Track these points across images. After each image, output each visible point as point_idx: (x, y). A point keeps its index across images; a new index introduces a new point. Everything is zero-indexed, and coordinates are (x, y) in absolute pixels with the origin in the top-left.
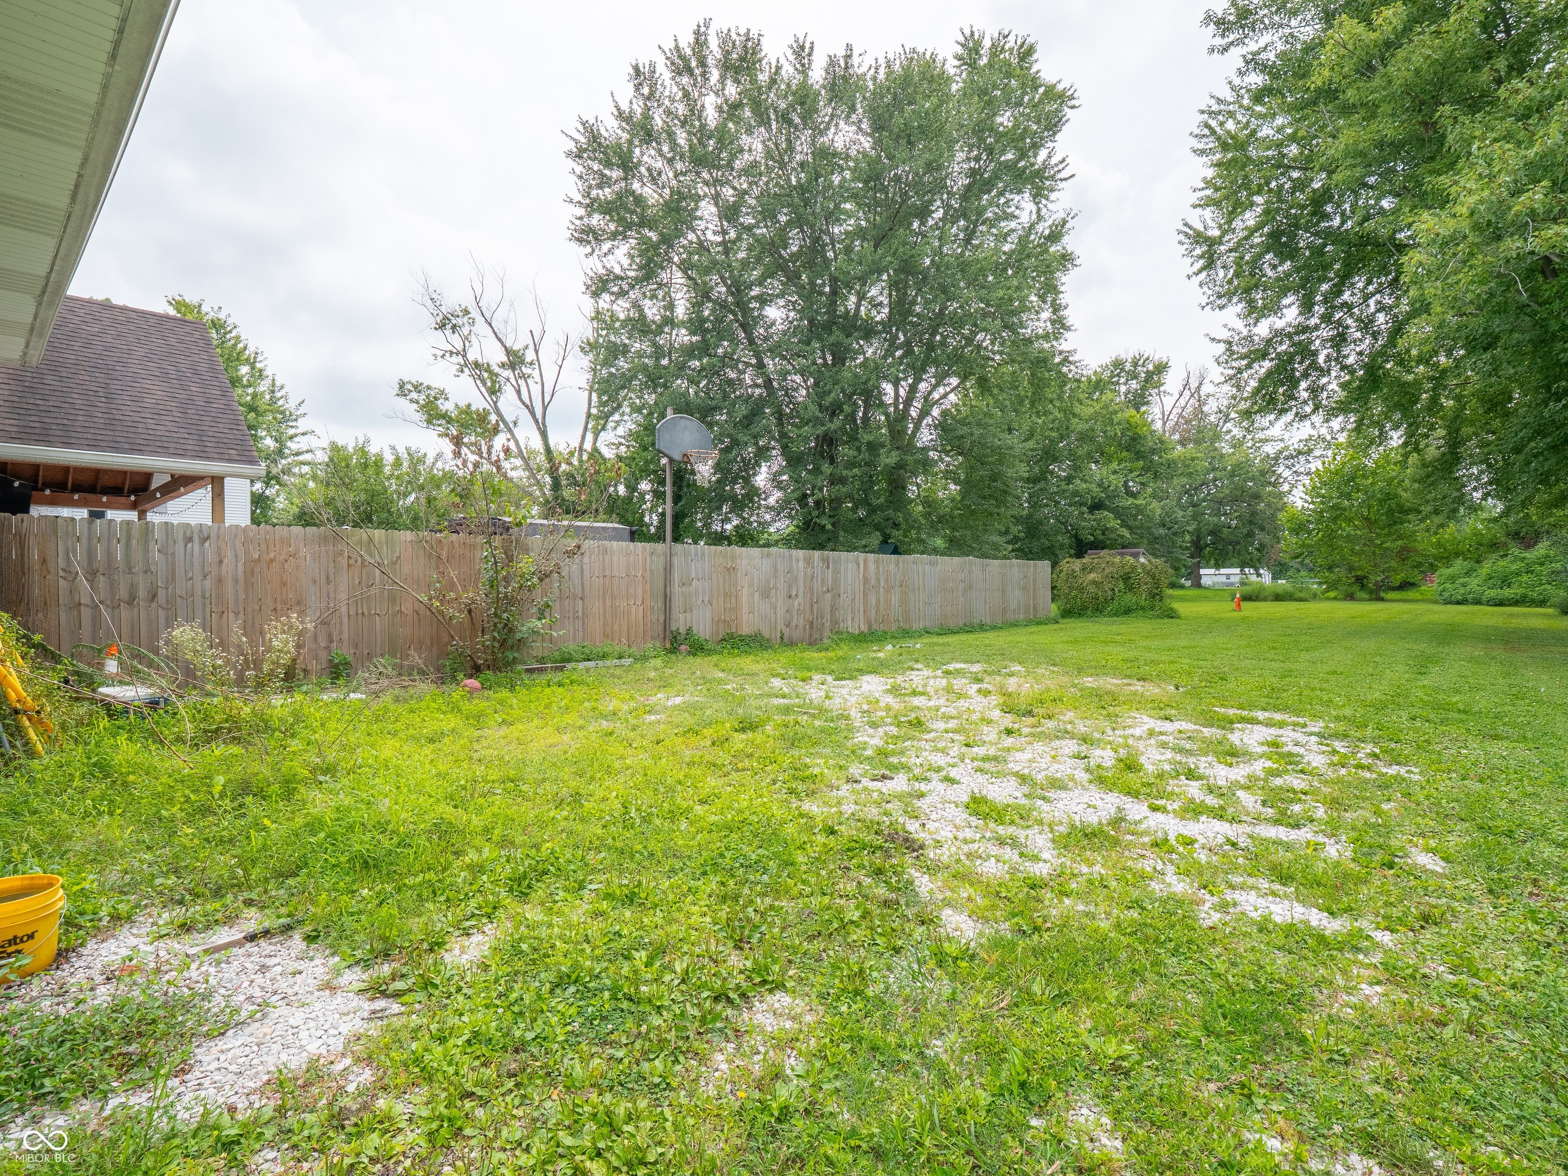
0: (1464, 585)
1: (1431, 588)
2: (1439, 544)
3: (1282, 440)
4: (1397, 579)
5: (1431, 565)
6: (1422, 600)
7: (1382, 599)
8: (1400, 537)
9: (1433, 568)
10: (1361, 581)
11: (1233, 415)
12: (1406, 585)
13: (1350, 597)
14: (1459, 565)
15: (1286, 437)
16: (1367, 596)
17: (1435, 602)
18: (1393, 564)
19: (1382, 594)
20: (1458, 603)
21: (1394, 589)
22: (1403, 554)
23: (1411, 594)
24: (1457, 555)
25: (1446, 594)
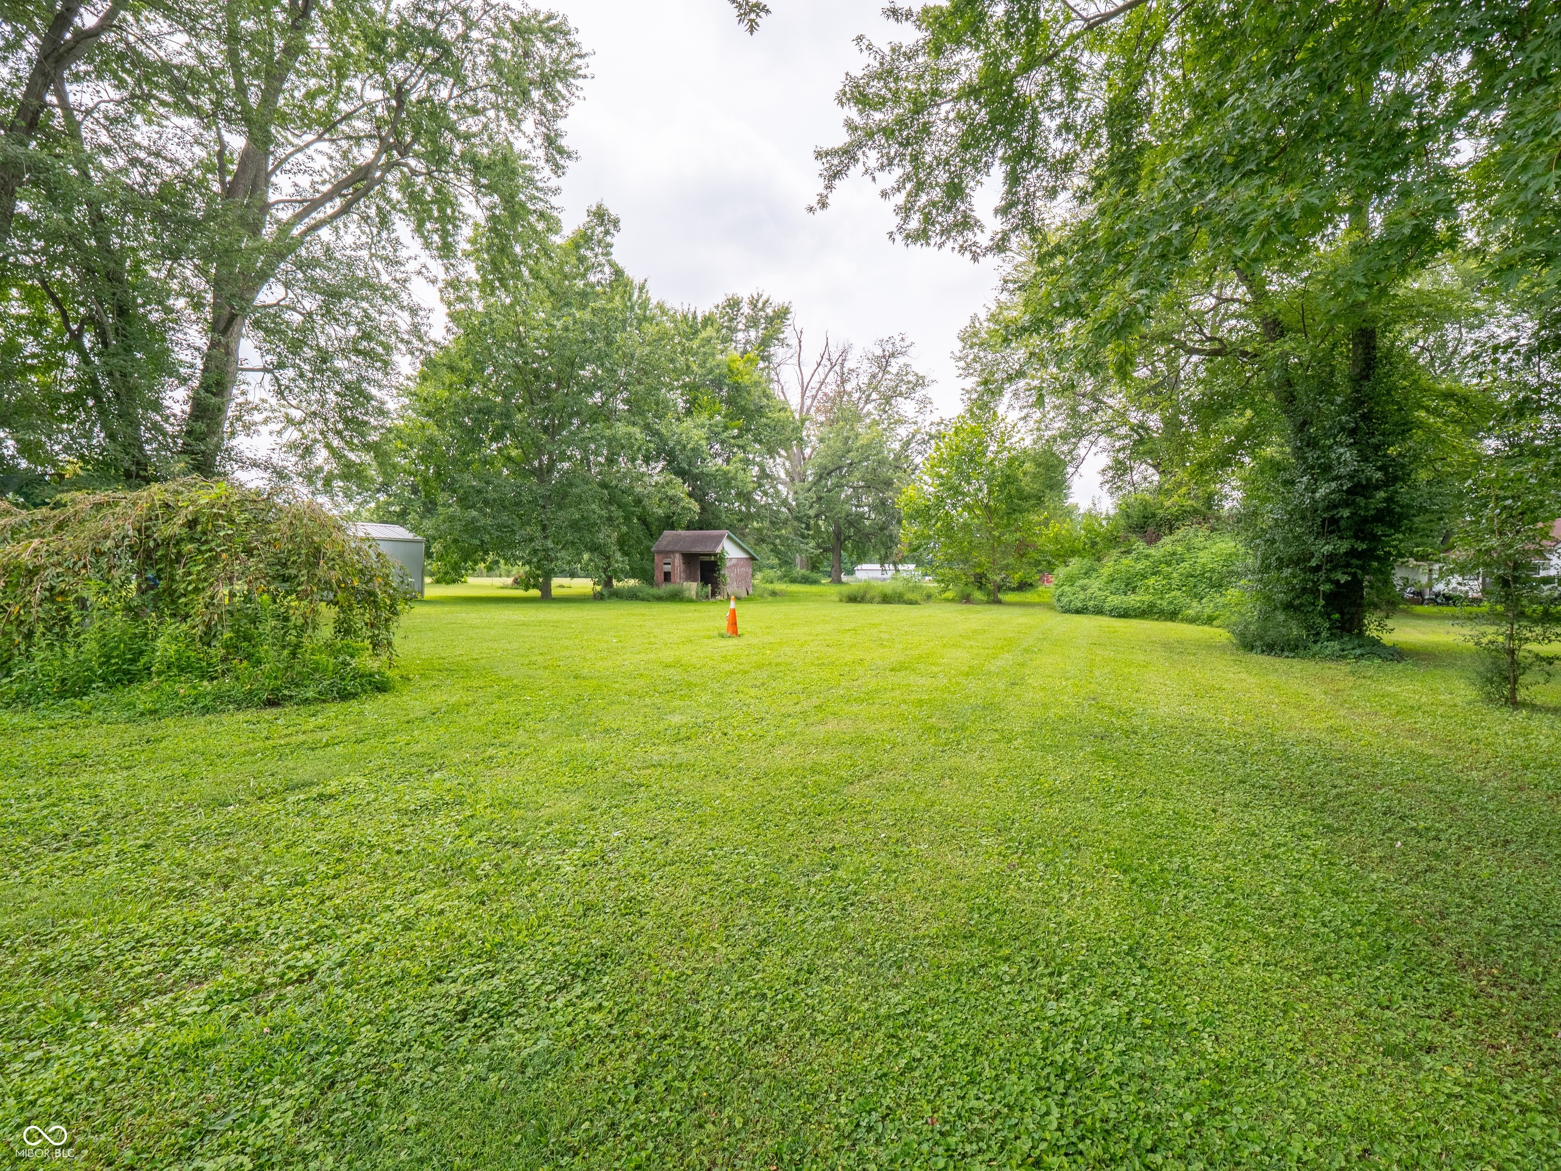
0: (1084, 588)
1: (1047, 590)
2: (1056, 540)
3: (915, 423)
4: (1017, 577)
5: (1049, 562)
6: (1038, 604)
7: (999, 602)
8: (1018, 529)
9: (1051, 567)
10: (980, 581)
11: (874, 396)
12: (1023, 586)
13: (966, 599)
14: (1075, 564)
15: (919, 420)
16: (985, 598)
17: (1052, 608)
18: (1011, 560)
19: (1000, 596)
20: (1078, 612)
21: (1013, 590)
22: (1022, 549)
23: (1029, 596)
24: (1073, 553)
25: (1065, 600)
